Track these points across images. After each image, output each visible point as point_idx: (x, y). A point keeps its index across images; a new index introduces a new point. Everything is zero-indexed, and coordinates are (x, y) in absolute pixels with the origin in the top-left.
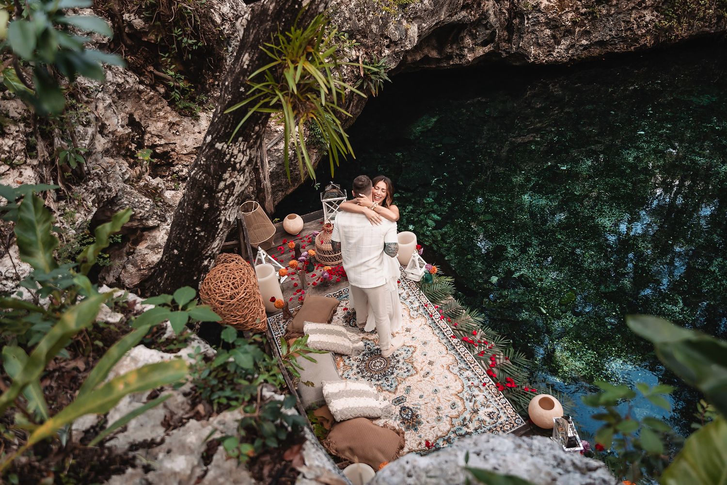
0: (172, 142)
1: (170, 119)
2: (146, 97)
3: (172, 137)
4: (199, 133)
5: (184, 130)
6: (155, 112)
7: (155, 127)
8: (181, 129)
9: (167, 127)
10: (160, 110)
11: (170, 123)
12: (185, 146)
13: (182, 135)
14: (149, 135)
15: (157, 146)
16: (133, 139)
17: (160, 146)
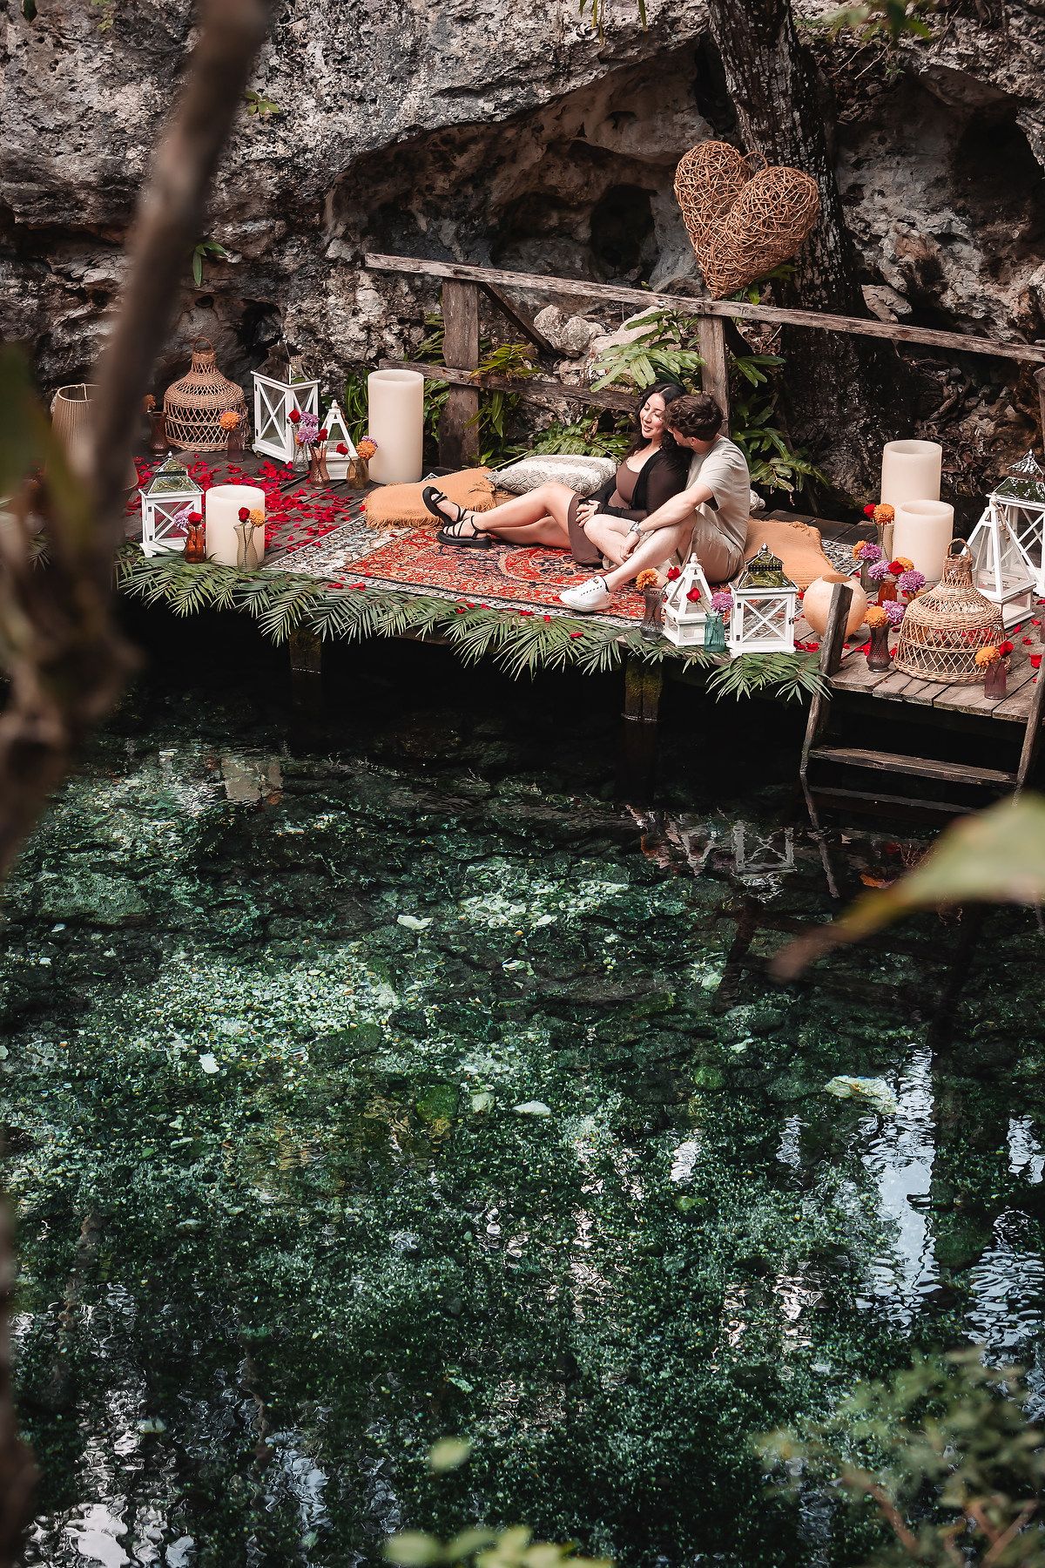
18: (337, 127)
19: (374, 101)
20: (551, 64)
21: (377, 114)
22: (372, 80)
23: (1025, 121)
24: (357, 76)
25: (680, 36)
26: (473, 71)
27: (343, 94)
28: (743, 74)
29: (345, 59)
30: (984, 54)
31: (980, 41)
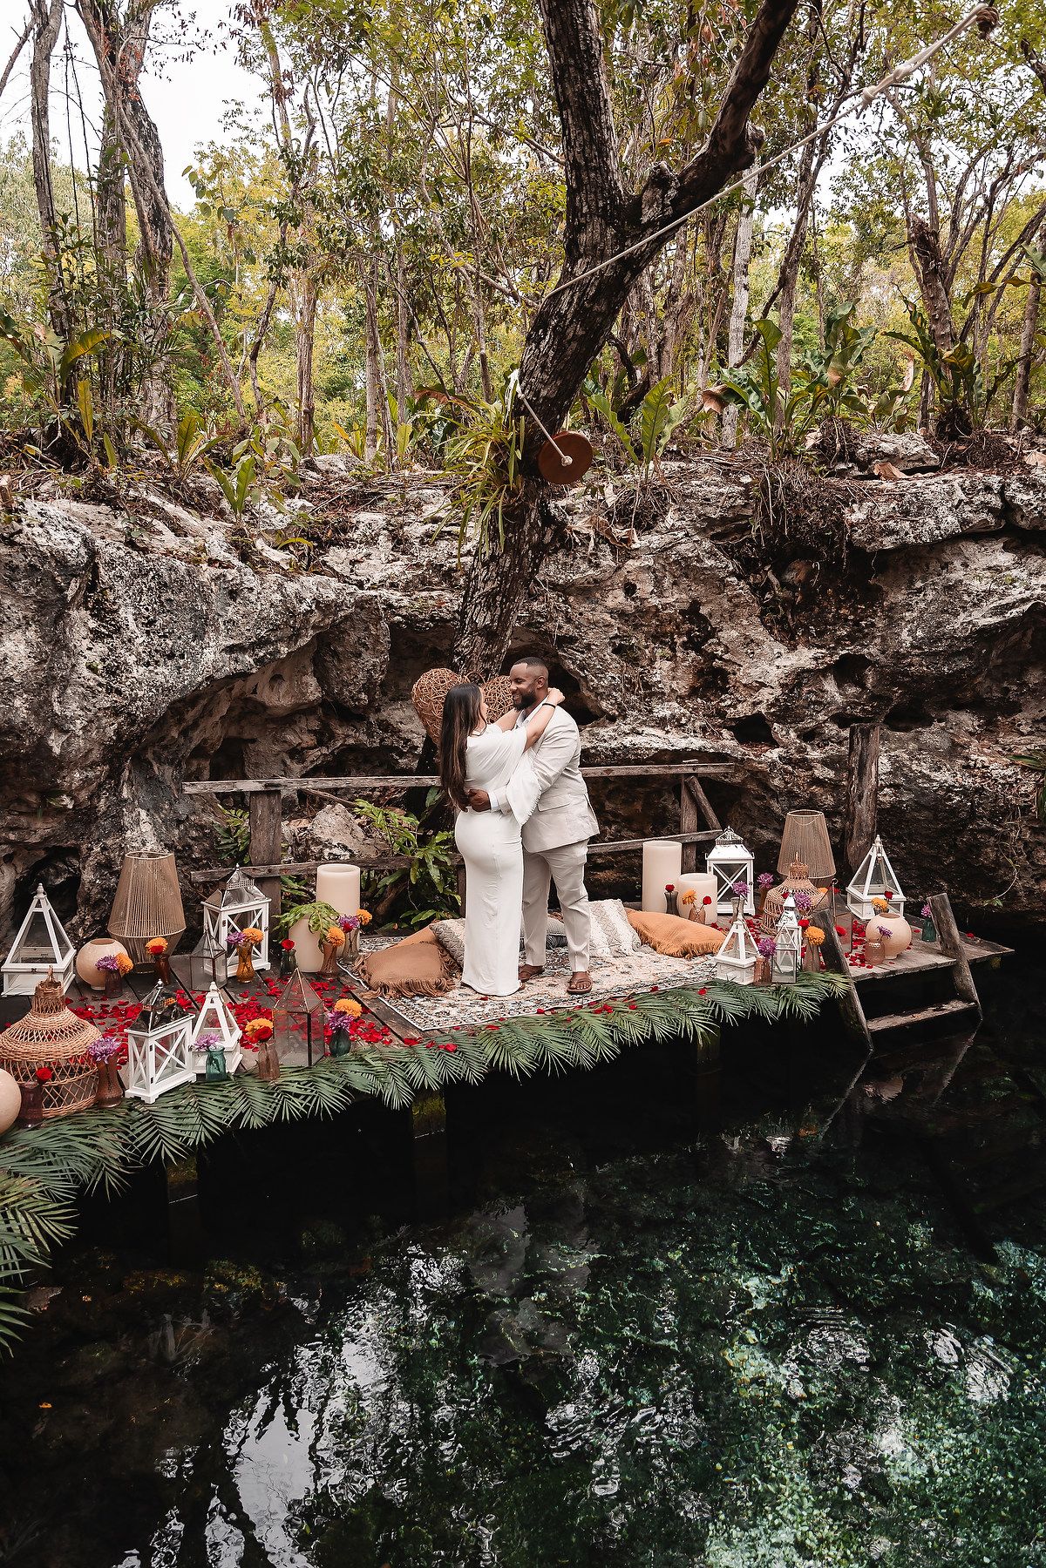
0: (740, 663)
1: (752, 633)
2: (729, 593)
3: (743, 657)
4: (778, 667)
5: (761, 655)
6: (739, 617)
7: (729, 634)
8: (758, 651)
9: (742, 640)
10: (746, 618)
11: (747, 637)
12: (748, 674)
13: (755, 660)
14: (715, 640)
15: (716, 656)
16: (688, 633)
17: (721, 658)
18: (161, 678)
19: (182, 656)
21: (185, 666)
22: (179, 638)
23: (565, 651)
24: (165, 636)
26: (247, 633)
27: (156, 651)
29: (151, 623)
30: (539, 614)
31: (536, 606)
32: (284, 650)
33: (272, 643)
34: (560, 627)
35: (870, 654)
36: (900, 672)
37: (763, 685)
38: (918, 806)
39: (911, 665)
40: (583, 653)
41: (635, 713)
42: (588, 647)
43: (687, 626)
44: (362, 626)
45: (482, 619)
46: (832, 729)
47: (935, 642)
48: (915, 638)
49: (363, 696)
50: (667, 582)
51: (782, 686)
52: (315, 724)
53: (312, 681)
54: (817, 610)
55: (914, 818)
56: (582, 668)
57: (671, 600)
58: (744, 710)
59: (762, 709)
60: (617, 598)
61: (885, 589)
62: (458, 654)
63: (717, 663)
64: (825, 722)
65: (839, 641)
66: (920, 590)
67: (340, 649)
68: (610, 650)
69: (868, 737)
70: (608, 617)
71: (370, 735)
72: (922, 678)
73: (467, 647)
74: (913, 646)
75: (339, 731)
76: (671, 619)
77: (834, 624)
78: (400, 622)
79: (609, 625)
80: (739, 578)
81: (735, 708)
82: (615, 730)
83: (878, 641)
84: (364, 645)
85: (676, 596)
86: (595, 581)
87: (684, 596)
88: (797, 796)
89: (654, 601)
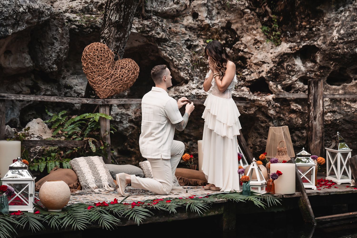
0: (252, 53)
1: (258, 37)
2: (246, 17)
3: (254, 50)
4: (271, 53)
5: (262, 48)
6: (251, 30)
7: (247, 39)
8: (261, 46)
9: (253, 41)
10: (255, 30)
11: (255, 40)
12: (256, 58)
13: (260, 51)
14: (239, 42)
15: (240, 50)
16: (226, 39)
17: (242, 51)
20: (14, 19)
23: (161, 47)
25: (43, 19)
28: (125, 12)
30: (148, 26)
31: (146, 22)
32: (11, 31)
33: (4, 26)
34: (158, 34)
35: (318, 44)
36: (333, 54)
37: (264, 63)
38: (345, 121)
39: (339, 48)
40: (170, 47)
41: (198, 78)
42: (174, 45)
43: (225, 35)
44: (55, 28)
45: (114, 18)
46: (300, 85)
47: (350, 36)
48: (340, 34)
49: (55, 66)
50: (214, 12)
51: (274, 62)
52: (30, 83)
53: (28, 57)
54: (290, 23)
55: (343, 128)
56: (170, 55)
57: (216, 22)
58: (254, 76)
59: (264, 74)
60: (189, 20)
61: (324, 11)
62: (103, 38)
63: (241, 54)
64: (296, 81)
65: (302, 38)
66: (342, 11)
67: (43, 41)
68: (185, 47)
69: (317, 86)
70: (184, 30)
71: (59, 89)
72: (345, 54)
73: (107, 33)
74: (339, 39)
75: (43, 87)
76: (217, 31)
77: (299, 30)
78: (74, 28)
79: (185, 34)
80: (251, 10)
81: (250, 75)
82: (188, 87)
83: (322, 38)
84: (56, 39)
85: (219, 20)
86: (177, 11)
87: (223, 20)
88: (283, 119)
89: (207, 21)
